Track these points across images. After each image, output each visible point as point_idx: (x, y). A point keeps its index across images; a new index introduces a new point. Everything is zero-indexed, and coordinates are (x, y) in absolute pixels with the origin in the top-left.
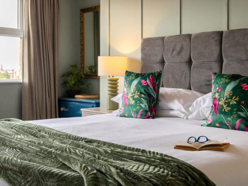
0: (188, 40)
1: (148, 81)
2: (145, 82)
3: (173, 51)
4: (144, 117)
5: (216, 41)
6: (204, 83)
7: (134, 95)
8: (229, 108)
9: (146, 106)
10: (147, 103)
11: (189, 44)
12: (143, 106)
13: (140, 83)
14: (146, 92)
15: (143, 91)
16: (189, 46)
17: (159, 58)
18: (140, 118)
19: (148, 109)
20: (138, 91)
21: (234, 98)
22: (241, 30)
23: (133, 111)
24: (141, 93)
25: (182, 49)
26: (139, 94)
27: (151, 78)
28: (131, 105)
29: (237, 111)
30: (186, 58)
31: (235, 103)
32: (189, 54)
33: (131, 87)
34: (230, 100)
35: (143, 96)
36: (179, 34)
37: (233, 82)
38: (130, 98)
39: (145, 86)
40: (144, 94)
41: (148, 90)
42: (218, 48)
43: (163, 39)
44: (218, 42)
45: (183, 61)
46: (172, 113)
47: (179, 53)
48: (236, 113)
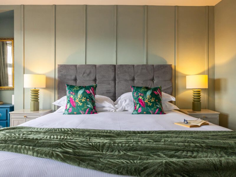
0: (94, 68)
1: (91, 91)
2: (89, 91)
3: (84, 73)
4: (90, 113)
5: (113, 70)
6: (106, 92)
7: (82, 100)
8: (151, 104)
9: (91, 106)
10: (92, 104)
11: (95, 70)
12: (89, 106)
13: (84, 92)
14: (90, 98)
15: (88, 97)
16: (95, 71)
17: (73, 77)
18: (87, 114)
19: (93, 108)
20: (85, 97)
21: (152, 98)
22: (127, 65)
23: (81, 110)
24: (87, 98)
25: (90, 73)
26: (85, 99)
27: (92, 89)
28: (80, 106)
29: (156, 105)
30: (93, 78)
31: (154, 101)
32: (95, 76)
33: (78, 95)
34: (150, 100)
35: (88, 100)
36: (85, 64)
37: (149, 91)
38: (78, 102)
39: (89, 94)
40: (89, 99)
41: (91, 96)
42: (114, 73)
43: (76, 66)
44: (114, 70)
45: (91, 79)
46: (105, 109)
47: (88, 75)
48: (156, 106)
